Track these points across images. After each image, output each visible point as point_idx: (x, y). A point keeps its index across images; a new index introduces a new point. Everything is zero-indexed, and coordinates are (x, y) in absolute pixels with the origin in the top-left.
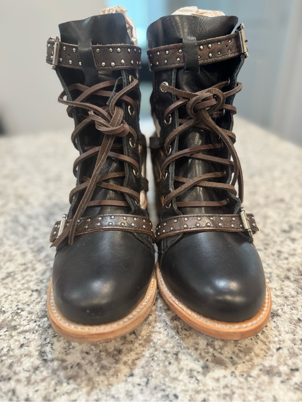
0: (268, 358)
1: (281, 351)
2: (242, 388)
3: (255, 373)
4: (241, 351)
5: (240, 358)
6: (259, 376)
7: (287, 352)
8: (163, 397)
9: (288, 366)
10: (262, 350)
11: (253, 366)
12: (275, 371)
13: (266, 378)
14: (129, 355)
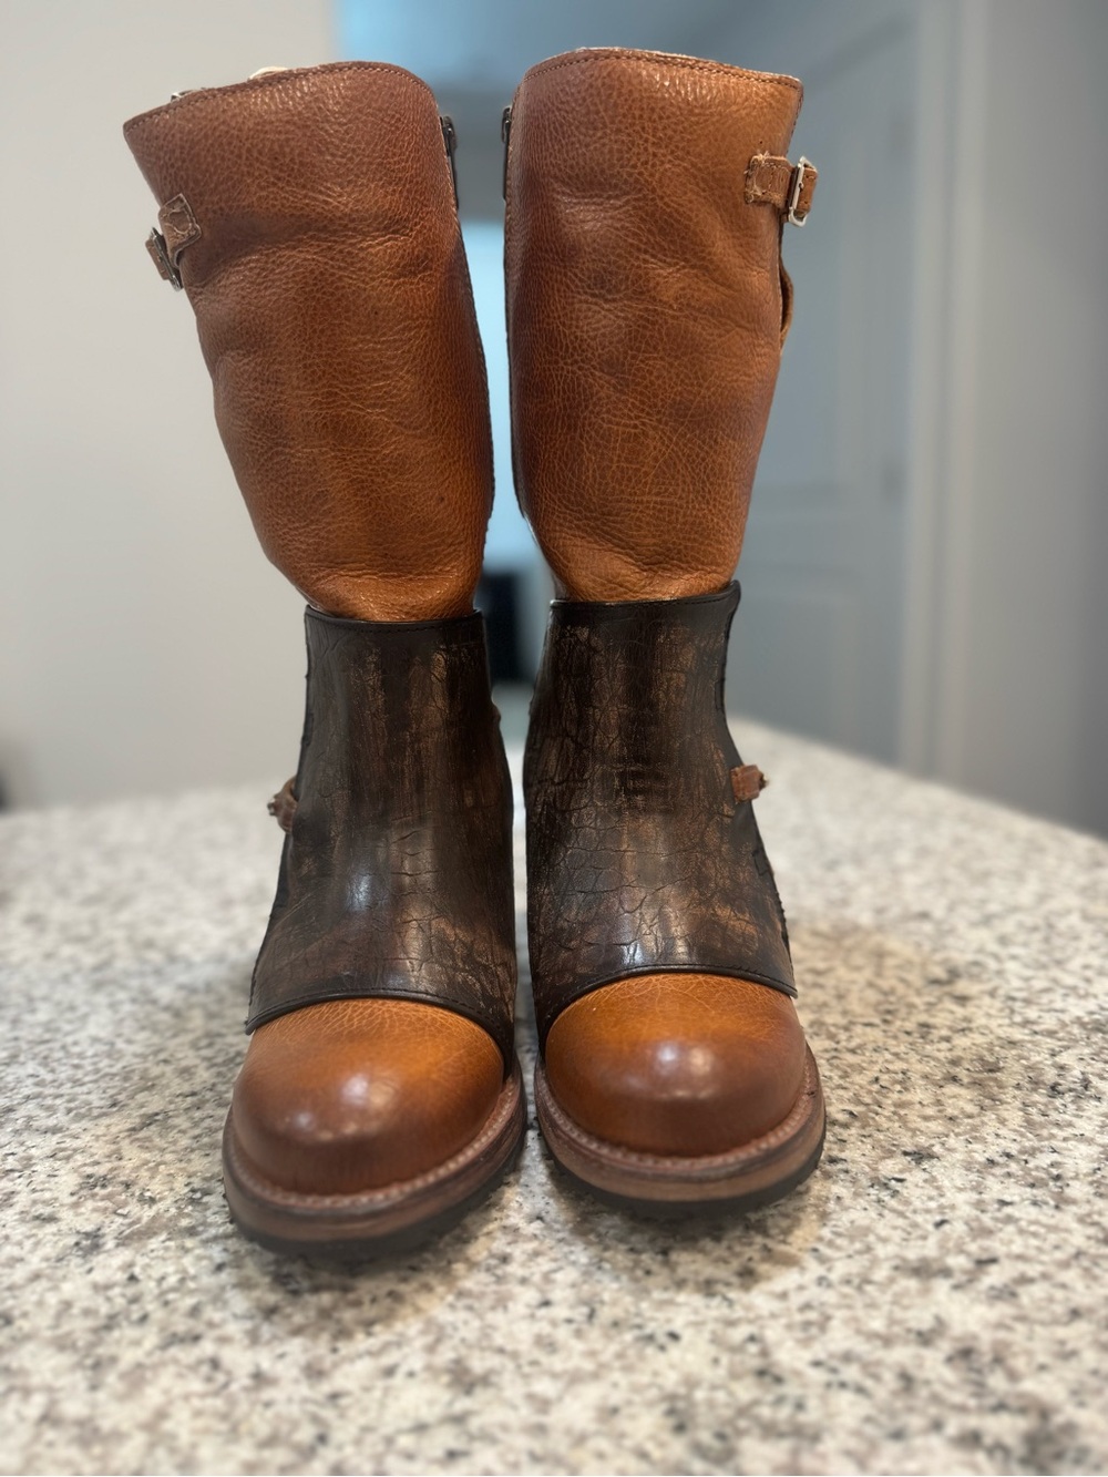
0: (912, 1243)
1: (946, 1227)
2: (849, 1307)
3: (881, 1274)
4: (839, 1235)
5: (838, 1248)
6: (891, 1280)
7: (965, 1228)
8: (638, 1339)
9: (968, 1254)
10: (895, 1228)
11: (875, 1262)
12: (935, 1266)
13: (912, 1284)
14: (532, 1264)
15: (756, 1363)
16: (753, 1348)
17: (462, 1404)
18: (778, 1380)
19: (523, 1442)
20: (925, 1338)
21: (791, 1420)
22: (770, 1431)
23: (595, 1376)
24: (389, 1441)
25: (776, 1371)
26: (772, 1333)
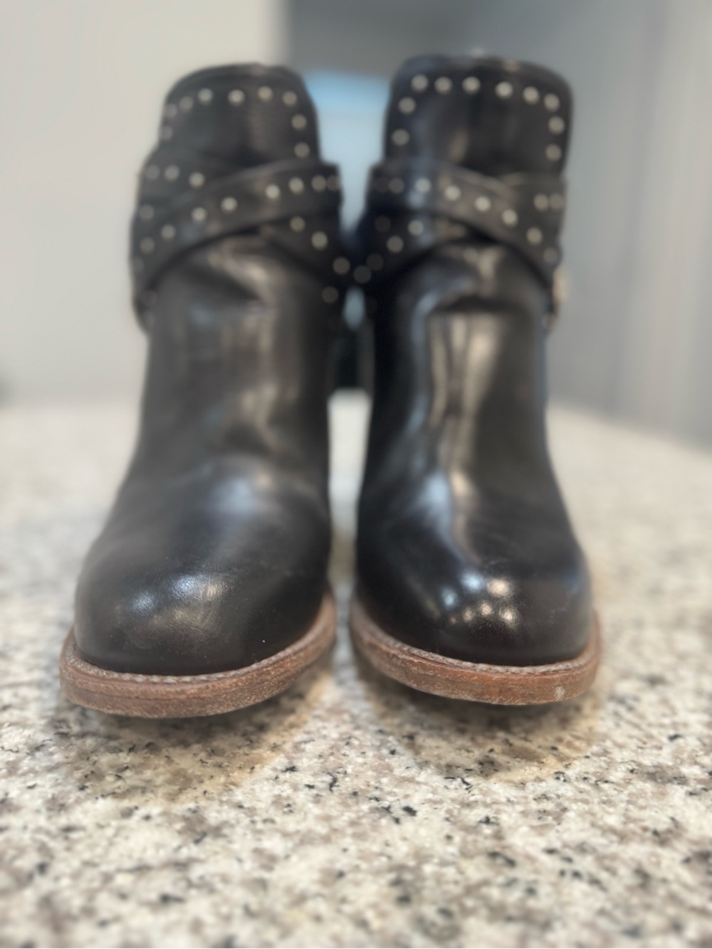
0: (648, 751)
1: (680, 741)
2: (586, 802)
3: (618, 775)
4: (578, 738)
5: (577, 749)
6: (628, 782)
7: (698, 743)
8: (374, 810)
9: (703, 766)
10: (631, 737)
11: (611, 764)
12: (670, 773)
13: (649, 786)
14: (286, 734)
15: (490, 844)
16: (487, 830)
17: (190, 851)
18: (511, 863)
19: (240, 895)
20: (661, 838)
21: (521, 904)
22: (498, 913)
23: (326, 839)
24: (108, 878)
25: (509, 854)
26: (508, 818)
